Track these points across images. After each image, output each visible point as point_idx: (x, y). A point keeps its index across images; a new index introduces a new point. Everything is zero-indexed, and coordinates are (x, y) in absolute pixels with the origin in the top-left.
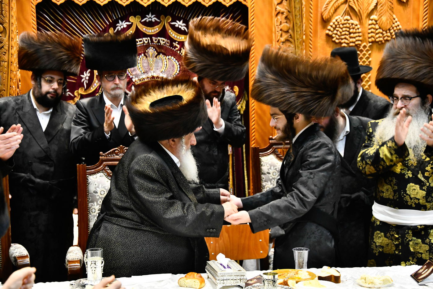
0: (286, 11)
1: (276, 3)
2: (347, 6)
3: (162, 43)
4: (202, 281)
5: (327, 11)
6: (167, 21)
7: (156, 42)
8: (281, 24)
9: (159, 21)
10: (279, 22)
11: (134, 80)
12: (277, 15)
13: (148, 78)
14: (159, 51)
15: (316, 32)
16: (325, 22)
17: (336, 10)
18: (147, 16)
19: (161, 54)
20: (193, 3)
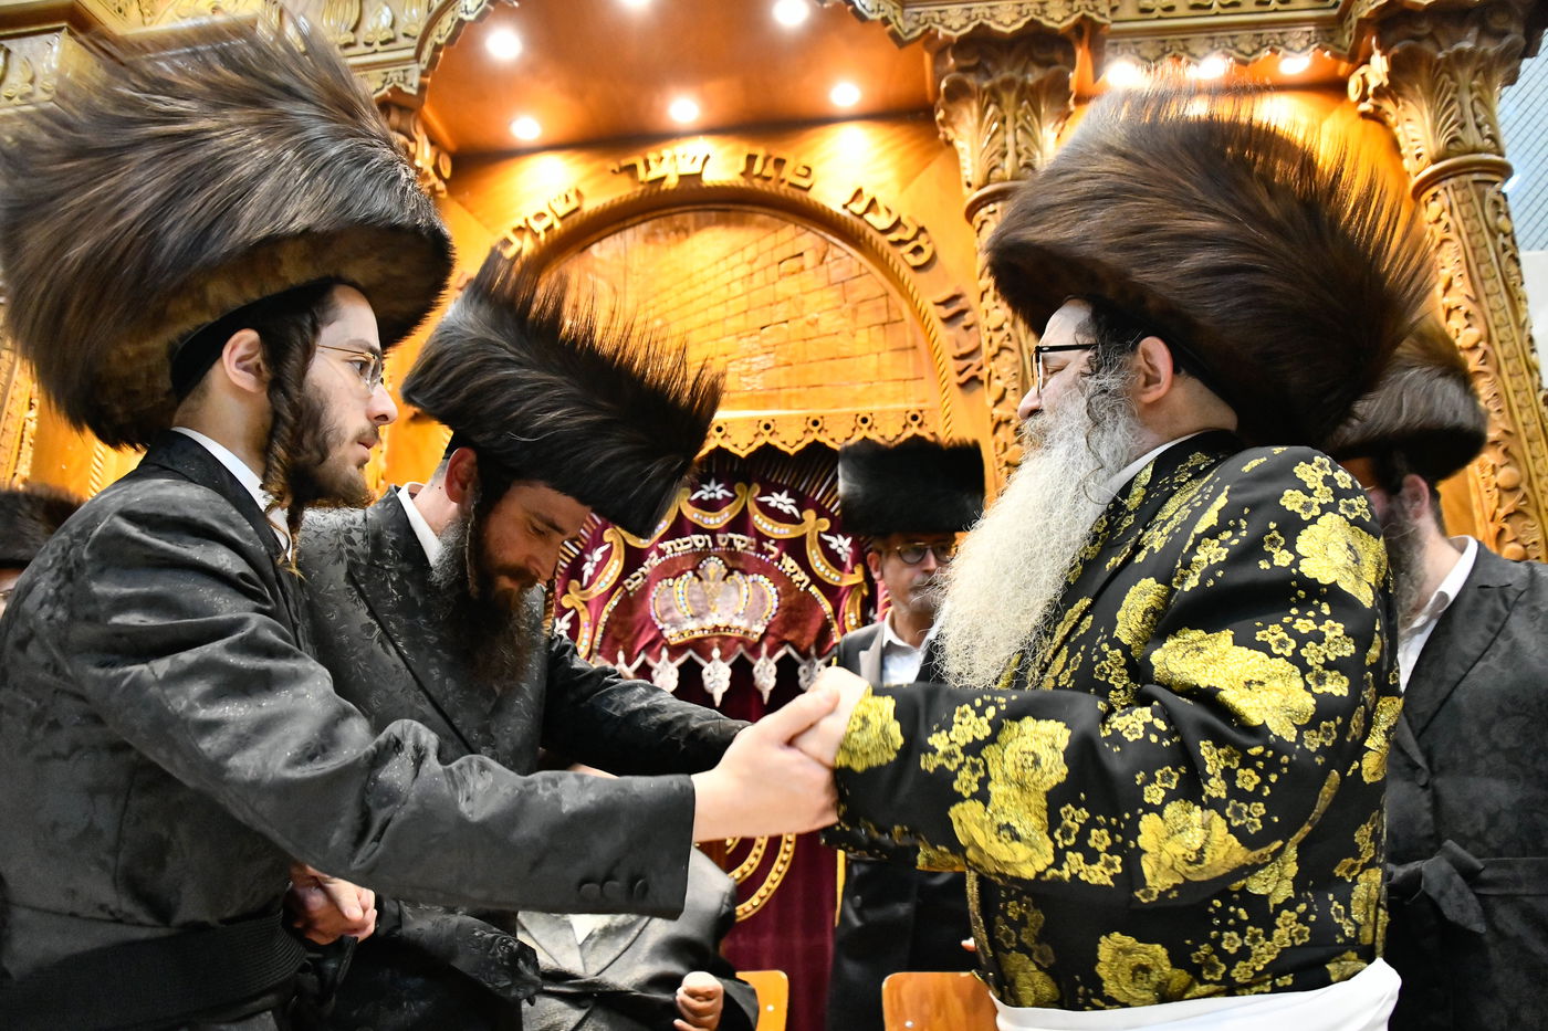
1: (990, 403)
3: (739, 546)
6: (750, 497)
7: (725, 544)
8: (1005, 450)
9: (730, 495)
11: (666, 634)
13: (703, 630)
14: (730, 565)
18: (705, 486)
19: (736, 573)
20: (809, 446)
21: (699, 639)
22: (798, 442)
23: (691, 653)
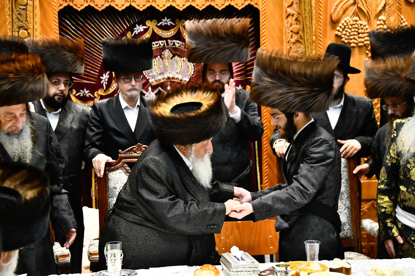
0: (296, 13)
1: (286, 6)
2: (355, 7)
3: (177, 45)
4: (217, 272)
5: (336, 12)
6: (181, 25)
7: (171, 44)
8: (291, 25)
9: (174, 24)
10: (290, 24)
11: (150, 81)
12: (287, 17)
13: (164, 79)
14: (174, 53)
15: (325, 32)
16: (334, 23)
17: (345, 11)
18: (163, 20)
19: (176, 56)
20: (207, 7)
21: (163, 83)
22: (203, 5)
23: (160, 88)
